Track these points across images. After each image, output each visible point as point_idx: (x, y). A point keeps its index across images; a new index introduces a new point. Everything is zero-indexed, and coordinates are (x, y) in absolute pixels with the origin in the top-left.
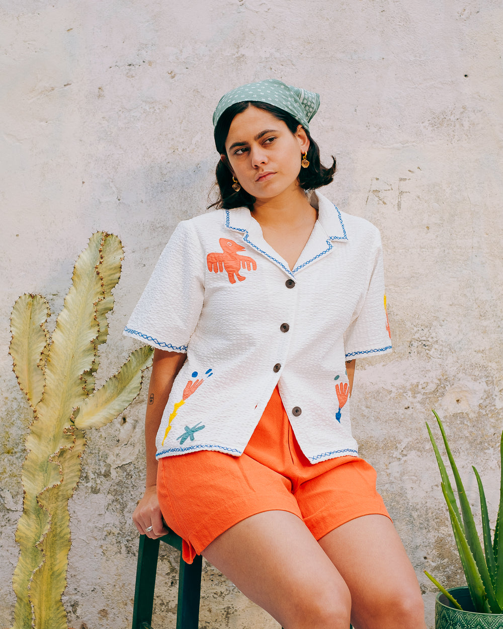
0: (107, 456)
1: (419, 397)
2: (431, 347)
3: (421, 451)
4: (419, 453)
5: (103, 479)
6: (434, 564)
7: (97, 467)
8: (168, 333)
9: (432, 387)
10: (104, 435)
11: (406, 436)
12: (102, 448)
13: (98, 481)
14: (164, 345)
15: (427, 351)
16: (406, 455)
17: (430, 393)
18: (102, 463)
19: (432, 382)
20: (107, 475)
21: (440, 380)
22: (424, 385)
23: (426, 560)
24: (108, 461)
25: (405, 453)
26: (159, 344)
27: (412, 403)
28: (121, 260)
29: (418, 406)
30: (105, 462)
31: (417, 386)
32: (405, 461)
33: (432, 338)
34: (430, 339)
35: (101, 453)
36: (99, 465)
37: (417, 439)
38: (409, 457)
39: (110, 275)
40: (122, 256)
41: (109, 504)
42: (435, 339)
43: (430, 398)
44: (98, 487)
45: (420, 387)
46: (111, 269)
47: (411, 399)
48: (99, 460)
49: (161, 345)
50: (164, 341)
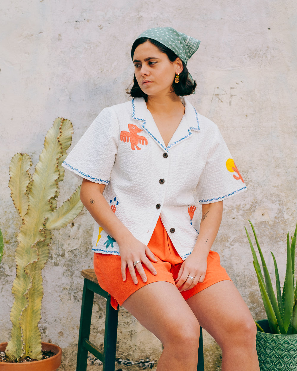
0: (63, 245)
1: (241, 212)
2: (248, 184)
3: (242, 243)
4: (240, 244)
5: (61, 258)
7: (57, 251)
8: (98, 172)
9: (248, 206)
10: (61, 233)
11: (233, 234)
12: (60, 240)
13: (58, 259)
14: (96, 179)
16: (233, 245)
17: (247, 210)
18: (60, 249)
19: (248, 204)
20: (63, 256)
21: (253, 202)
22: (244, 206)
24: (64, 248)
25: (232, 244)
26: (93, 179)
27: (237, 215)
28: (72, 133)
29: (240, 217)
30: (62, 248)
31: (240, 206)
32: (233, 249)
33: (248, 179)
34: (247, 179)
35: (59, 243)
36: (59, 250)
37: (239, 236)
38: (235, 246)
39: (65, 142)
40: (72, 132)
41: (64, 272)
42: (250, 179)
43: (247, 213)
44: (58, 262)
45: (241, 206)
46: (66, 139)
47: (236, 213)
48: (59, 247)
49: (94, 179)
50: (96, 177)
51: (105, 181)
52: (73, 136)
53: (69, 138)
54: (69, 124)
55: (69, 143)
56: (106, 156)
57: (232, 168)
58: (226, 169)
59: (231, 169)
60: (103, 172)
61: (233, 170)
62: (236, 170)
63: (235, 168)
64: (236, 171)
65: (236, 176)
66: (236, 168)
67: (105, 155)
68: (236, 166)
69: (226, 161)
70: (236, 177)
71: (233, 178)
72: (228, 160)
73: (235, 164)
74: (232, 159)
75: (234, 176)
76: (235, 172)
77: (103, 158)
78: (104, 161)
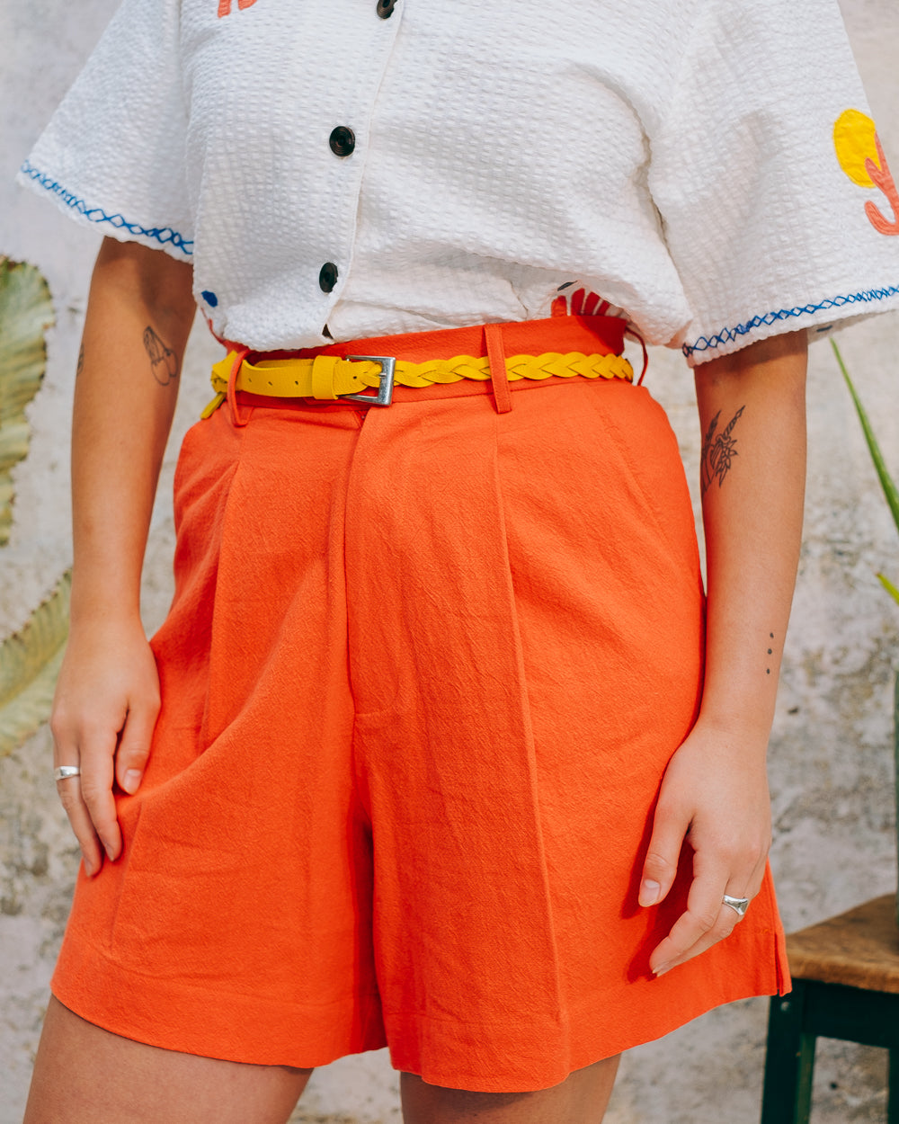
0: (38, 824)
1: (826, 684)
2: (854, 558)
3: (827, 821)
4: (822, 825)
5: (30, 880)
6: (855, 1102)
7: (15, 850)
8: (111, 181)
9: (857, 659)
10: (32, 771)
11: (790, 781)
12: (27, 803)
13: (19, 885)
15: (847, 569)
16: (788, 830)
17: (853, 675)
18: (27, 842)
19: (858, 646)
20: (39, 870)
21: (878, 641)
22: (839, 655)
23: (835, 1092)
24: (44, 836)
25: (786, 823)
27: (806, 699)
28: (46, 327)
29: (821, 707)
30: (33, 837)
31: (820, 656)
32: (787, 846)
33: (860, 534)
34: (854, 539)
35: (24, 817)
36: (21, 846)
37: (817, 790)
38: (797, 834)
39: (18, 369)
40: (49, 319)
41: (46, 943)
42: (867, 538)
43: (851, 687)
44: (19, 899)
45: (827, 659)
46: (19, 353)
47: (803, 689)
48: (21, 834)
49: (93, 215)
50: (99, 206)
51: (147, 227)
52: (50, 336)
53: (31, 350)
54: (36, 286)
55: (37, 370)
56: (151, 96)
57: (863, 162)
58: (834, 160)
59: (858, 166)
60: (135, 183)
61: (868, 177)
62: (883, 180)
63: (879, 166)
64: (881, 185)
65: (882, 212)
66: (885, 167)
67: (143, 91)
68: (883, 160)
69: (837, 115)
70: (880, 215)
71: (865, 218)
72: (849, 115)
73: (878, 146)
74: (866, 119)
75: (871, 210)
76: (877, 190)
77: (135, 110)
78: (139, 123)
